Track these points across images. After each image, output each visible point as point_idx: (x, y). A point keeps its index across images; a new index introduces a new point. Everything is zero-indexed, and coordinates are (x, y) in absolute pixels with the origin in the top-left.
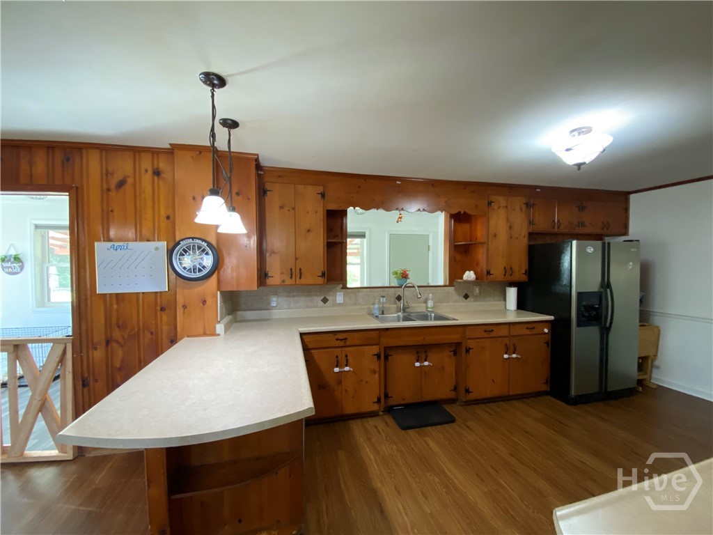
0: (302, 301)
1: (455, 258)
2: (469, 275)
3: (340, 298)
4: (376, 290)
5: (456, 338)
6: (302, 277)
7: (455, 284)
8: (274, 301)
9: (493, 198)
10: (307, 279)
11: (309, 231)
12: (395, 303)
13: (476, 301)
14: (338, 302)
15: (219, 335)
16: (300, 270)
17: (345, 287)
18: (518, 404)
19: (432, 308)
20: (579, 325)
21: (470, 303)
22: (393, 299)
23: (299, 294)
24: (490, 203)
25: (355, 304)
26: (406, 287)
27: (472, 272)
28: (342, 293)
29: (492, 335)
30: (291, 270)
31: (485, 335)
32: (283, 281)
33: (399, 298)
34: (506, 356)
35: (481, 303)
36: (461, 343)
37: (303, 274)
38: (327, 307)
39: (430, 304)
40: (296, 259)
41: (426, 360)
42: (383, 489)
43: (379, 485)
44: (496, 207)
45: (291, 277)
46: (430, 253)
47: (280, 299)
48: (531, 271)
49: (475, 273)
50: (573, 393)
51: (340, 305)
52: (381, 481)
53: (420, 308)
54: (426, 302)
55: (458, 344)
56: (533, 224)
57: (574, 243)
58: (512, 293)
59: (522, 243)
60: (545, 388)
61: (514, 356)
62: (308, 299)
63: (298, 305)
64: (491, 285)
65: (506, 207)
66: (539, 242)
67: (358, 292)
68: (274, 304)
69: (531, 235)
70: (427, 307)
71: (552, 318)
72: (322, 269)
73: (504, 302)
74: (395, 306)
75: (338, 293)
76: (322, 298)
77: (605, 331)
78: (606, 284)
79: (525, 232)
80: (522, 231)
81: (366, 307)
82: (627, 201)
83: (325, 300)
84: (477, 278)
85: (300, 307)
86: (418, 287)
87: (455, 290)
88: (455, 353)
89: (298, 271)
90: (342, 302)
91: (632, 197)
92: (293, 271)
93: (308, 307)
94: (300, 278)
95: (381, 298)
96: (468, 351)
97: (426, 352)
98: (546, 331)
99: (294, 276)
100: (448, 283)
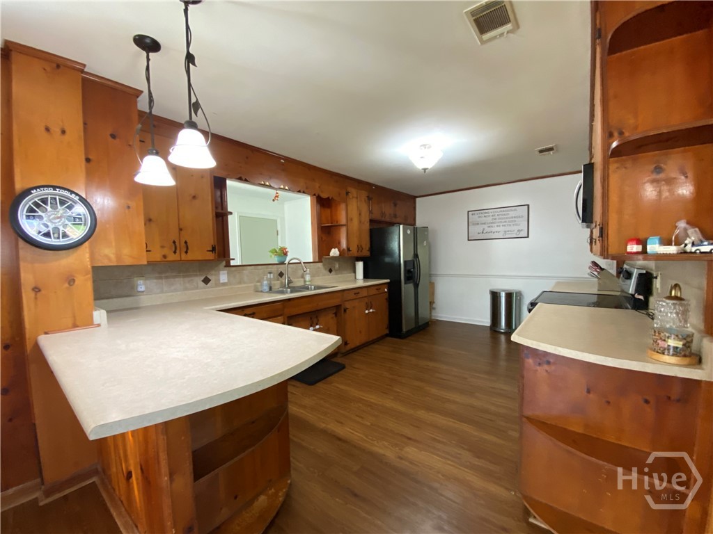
0: (179, 283)
1: (322, 238)
2: (334, 252)
3: (224, 277)
4: (260, 267)
5: (336, 302)
6: (189, 251)
7: (323, 260)
8: (141, 285)
9: (350, 189)
10: (195, 254)
11: (194, 197)
12: (278, 280)
13: (336, 274)
14: (222, 281)
15: (99, 325)
16: (186, 242)
17: (228, 265)
18: (376, 346)
19: (310, 281)
20: (405, 283)
21: (333, 276)
22: (276, 275)
23: (174, 274)
24: (347, 193)
25: (240, 283)
26: (289, 263)
27: (337, 249)
28: (226, 272)
29: (360, 295)
30: (174, 242)
31: (355, 297)
32: (165, 257)
33: (281, 275)
34: (367, 312)
35: (340, 275)
36: (340, 305)
37: (189, 247)
38: (209, 288)
39: (308, 278)
40: (181, 230)
41: (317, 324)
42: (329, 426)
43: (324, 425)
44: (351, 197)
45: (175, 252)
46: (279, 237)
47: (148, 282)
48: (371, 249)
49: (339, 250)
50: (404, 330)
51: (224, 284)
52: (323, 422)
53: (298, 282)
54: (303, 277)
55: (338, 307)
56: (372, 213)
57: (401, 226)
58: (360, 266)
59: (367, 226)
60: (387, 332)
61: (371, 310)
62: (187, 279)
63: (173, 288)
64: (348, 260)
65: (357, 198)
66: (376, 226)
67: (243, 270)
68: (141, 288)
69: (371, 221)
70: (305, 281)
71: (388, 281)
72: (212, 242)
73: (353, 274)
74: (279, 282)
75: (221, 272)
76: (203, 278)
77: (416, 286)
78: (416, 256)
79: (368, 219)
80: (366, 218)
81: (252, 284)
82: (415, 203)
83: (206, 281)
84: (340, 254)
85: (176, 290)
86: (304, 263)
87: (324, 265)
88: (336, 314)
89: (183, 244)
90: (226, 281)
91: (418, 200)
92: (177, 244)
93: (186, 289)
94: (186, 252)
95: (269, 275)
96: (345, 311)
97: (317, 317)
98: (386, 290)
99: (178, 251)
100: (317, 260)
